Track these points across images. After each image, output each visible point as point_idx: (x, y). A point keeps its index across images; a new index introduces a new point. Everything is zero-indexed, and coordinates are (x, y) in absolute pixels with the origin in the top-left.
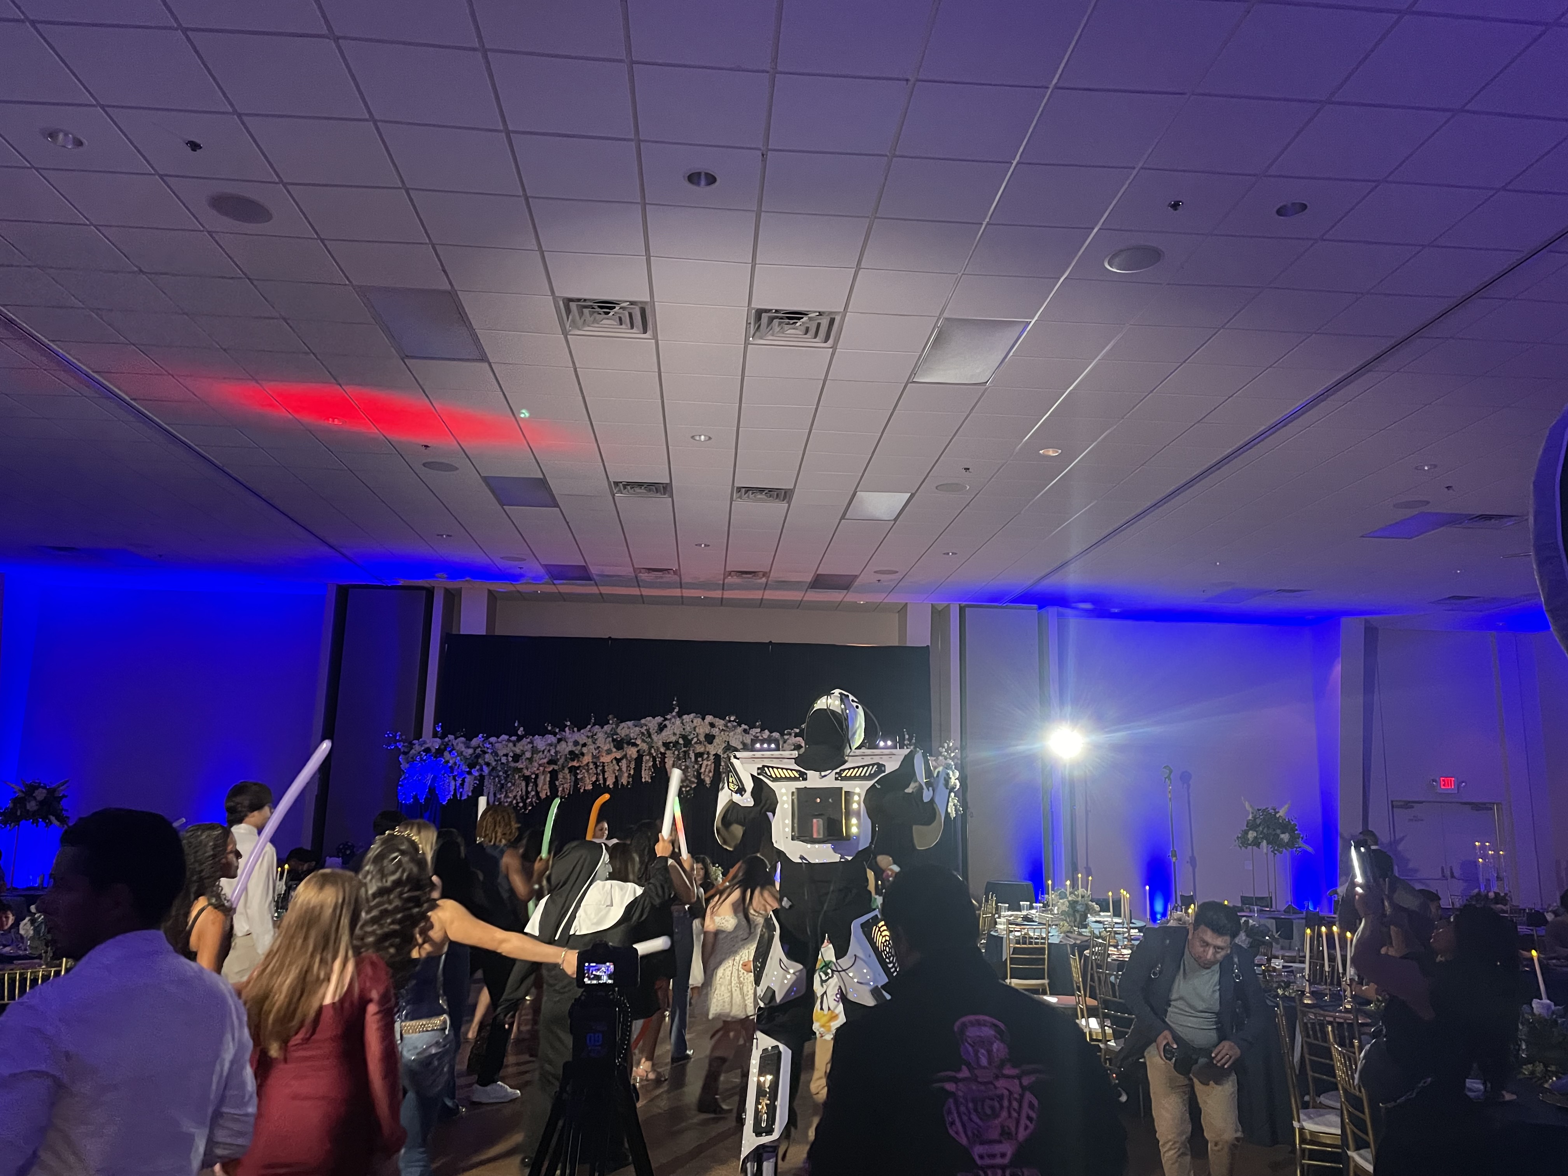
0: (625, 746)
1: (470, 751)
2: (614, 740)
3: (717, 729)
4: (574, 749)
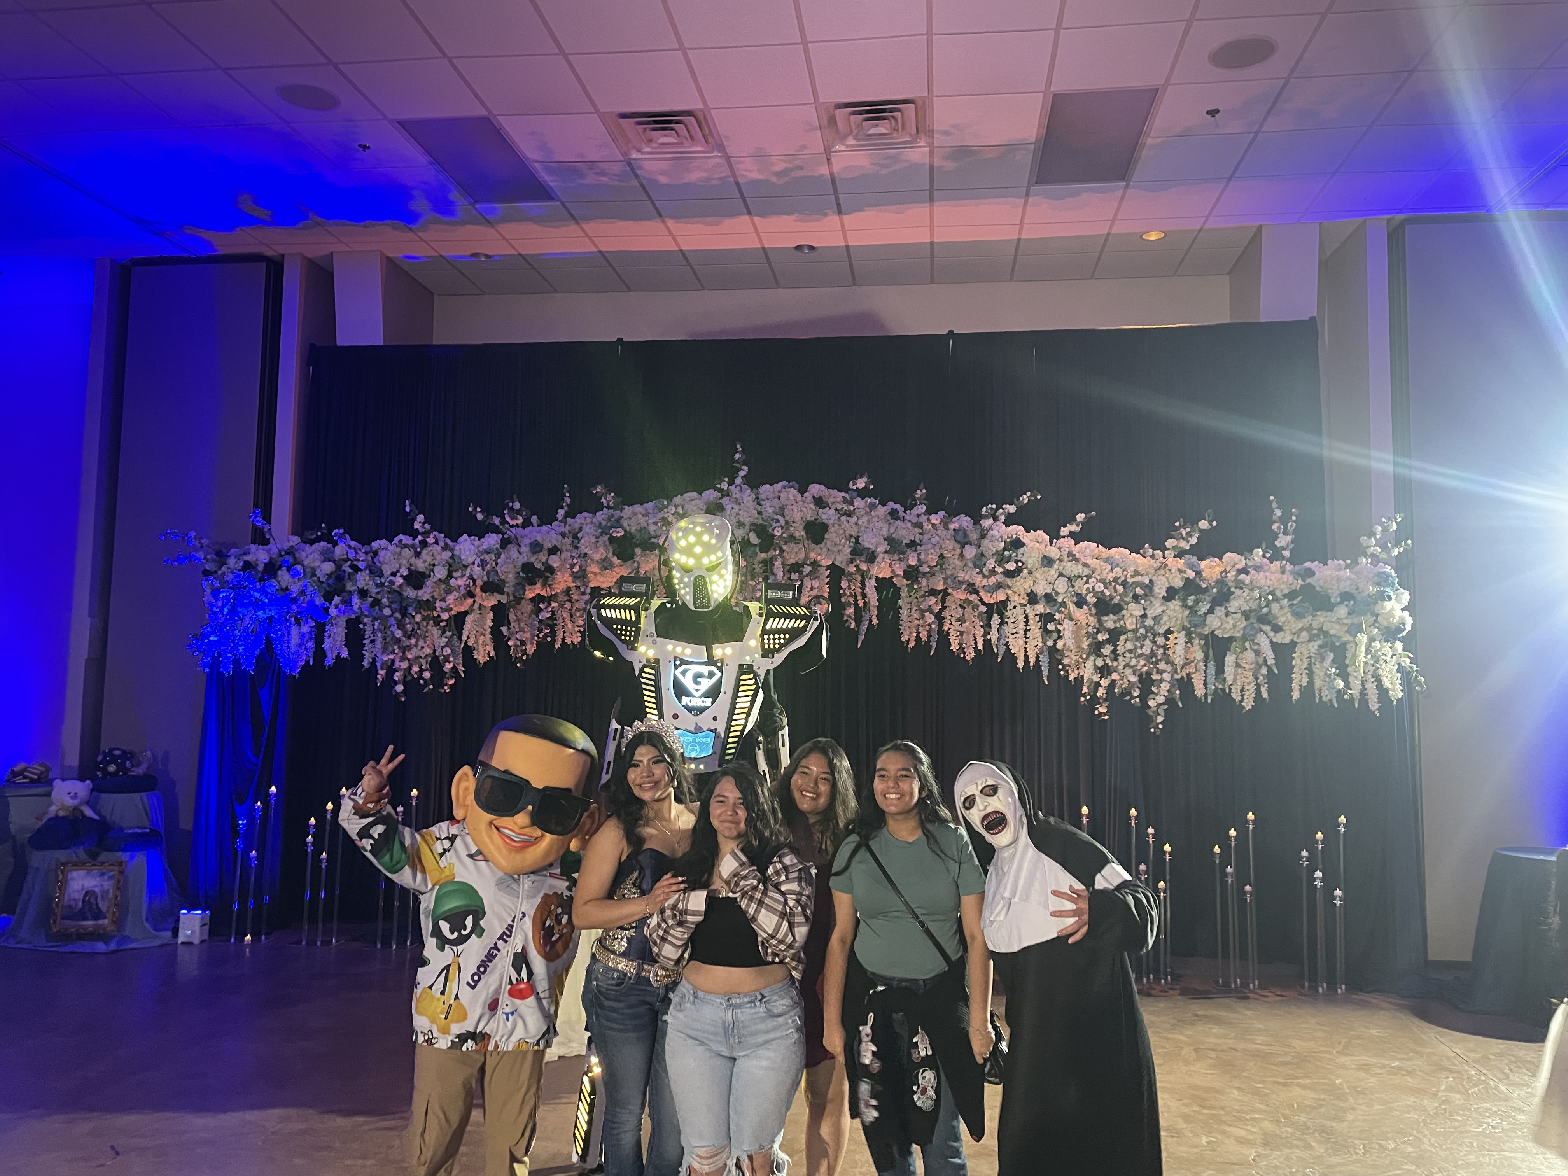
0: (638, 551)
1: (330, 567)
2: (612, 540)
3: (832, 512)
4: (533, 559)
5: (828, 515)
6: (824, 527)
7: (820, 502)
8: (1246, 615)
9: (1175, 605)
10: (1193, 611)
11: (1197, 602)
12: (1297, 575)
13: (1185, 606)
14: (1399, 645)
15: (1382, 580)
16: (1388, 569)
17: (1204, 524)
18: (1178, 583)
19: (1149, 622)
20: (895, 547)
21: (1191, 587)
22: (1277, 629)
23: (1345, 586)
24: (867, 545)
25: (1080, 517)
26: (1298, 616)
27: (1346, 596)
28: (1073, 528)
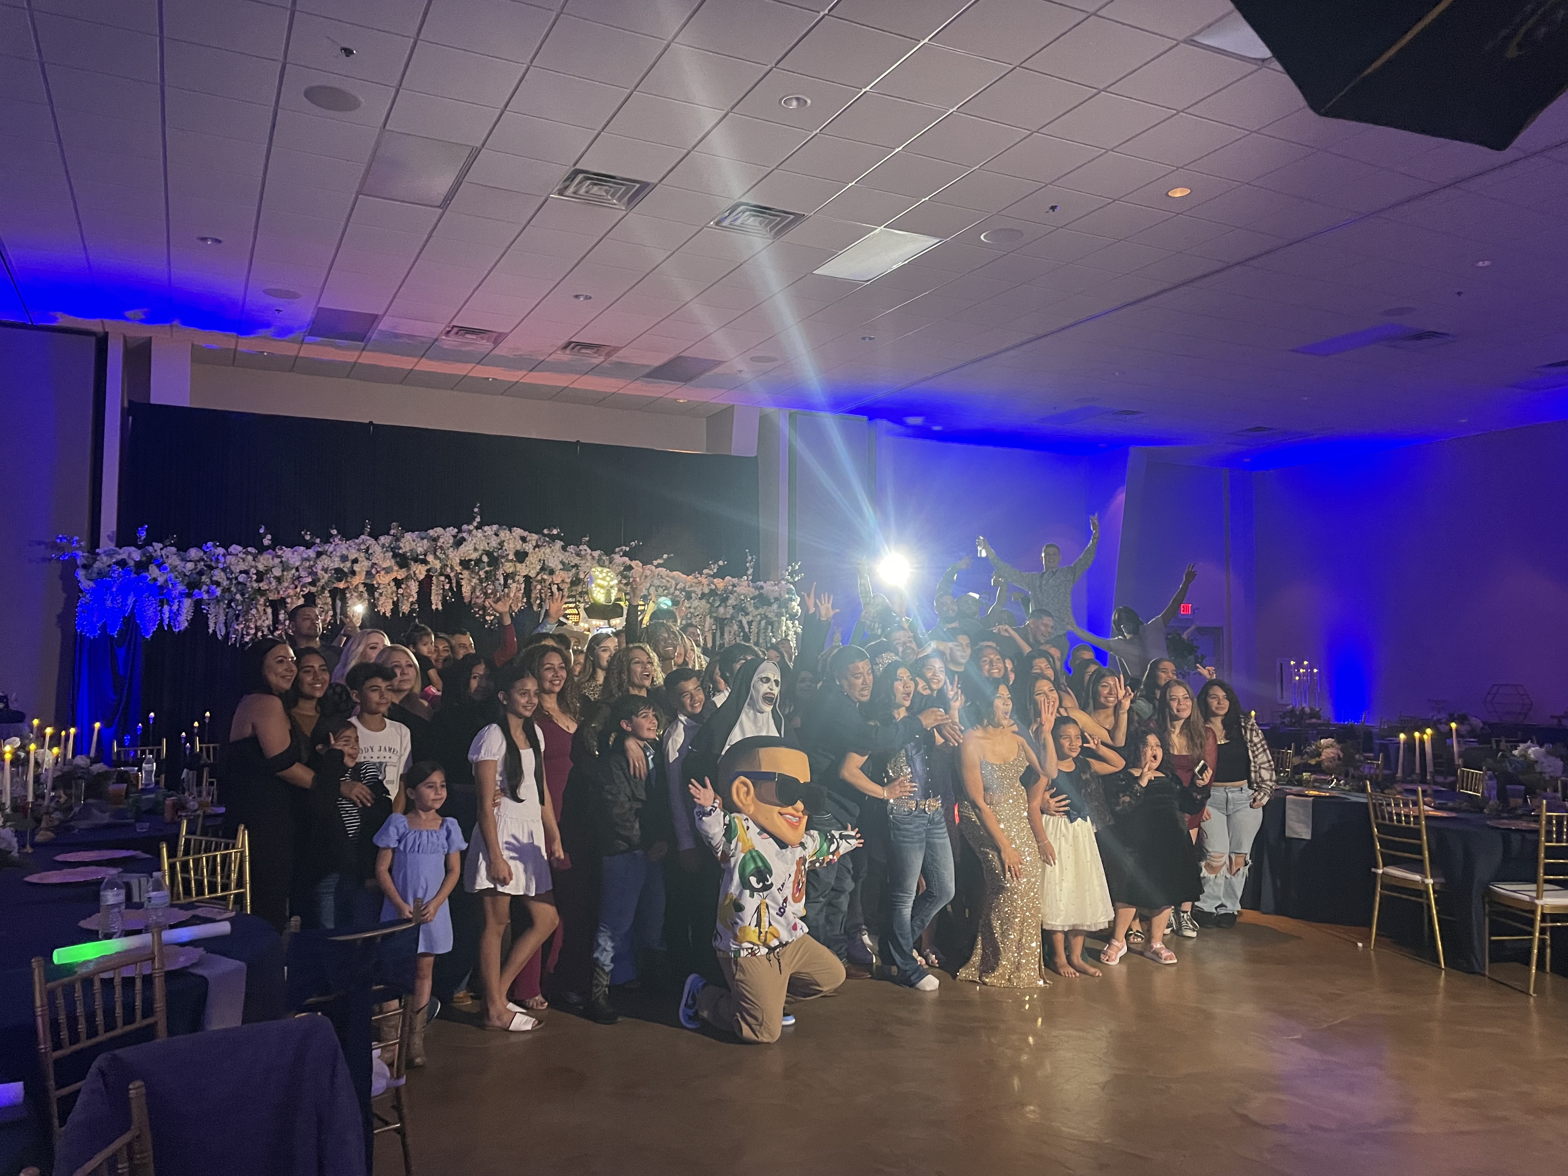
0: (411, 563)
1: (190, 565)
2: (394, 555)
3: (531, 545)
4: (342, 566)
5: (528, 547)
6: (526, 554)
7: (524, 539)
8: (734, 607)
9: (704, 602)
10: (712, 605)
11: (714, 600)
12: (756, 588)
13: (708, 602)
14: (796, 622)
15: (789, 591)
16: (792, 586)
17: (721, 563)
18: (706, 591)
19: (692, 610)
20: (566, 567)
21: (713, 593)
22: (747, 614)
23: (777, 595)
24: (550, 565)
25: (665, 556)
26: (757, 608)
27: (776, 599)
28: (660, 561)
